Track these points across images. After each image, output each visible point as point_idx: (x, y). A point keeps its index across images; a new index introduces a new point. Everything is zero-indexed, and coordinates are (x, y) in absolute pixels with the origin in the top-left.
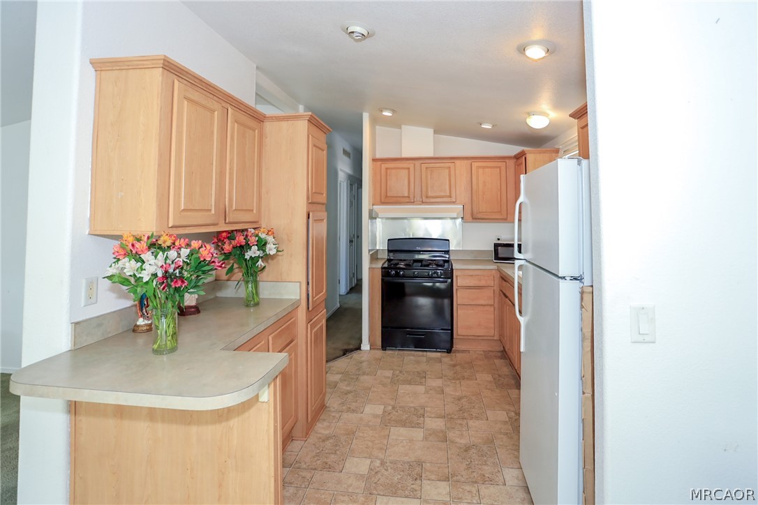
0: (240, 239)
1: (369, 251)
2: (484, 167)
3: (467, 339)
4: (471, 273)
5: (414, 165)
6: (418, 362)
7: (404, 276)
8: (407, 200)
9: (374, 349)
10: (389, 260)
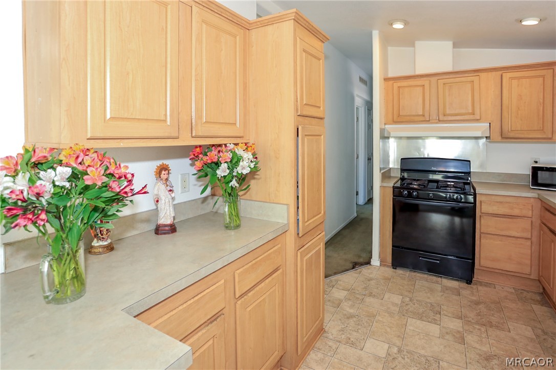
0: (213, 154)
1: (381, 169)
2: (519, 78)
3: (491, 271)
4: (499, 199)
5: (430, 81)
6: (432, 290)
7: (418, 197)
8: (422, 118)
9: (385, 265)
10: (403, 179)
